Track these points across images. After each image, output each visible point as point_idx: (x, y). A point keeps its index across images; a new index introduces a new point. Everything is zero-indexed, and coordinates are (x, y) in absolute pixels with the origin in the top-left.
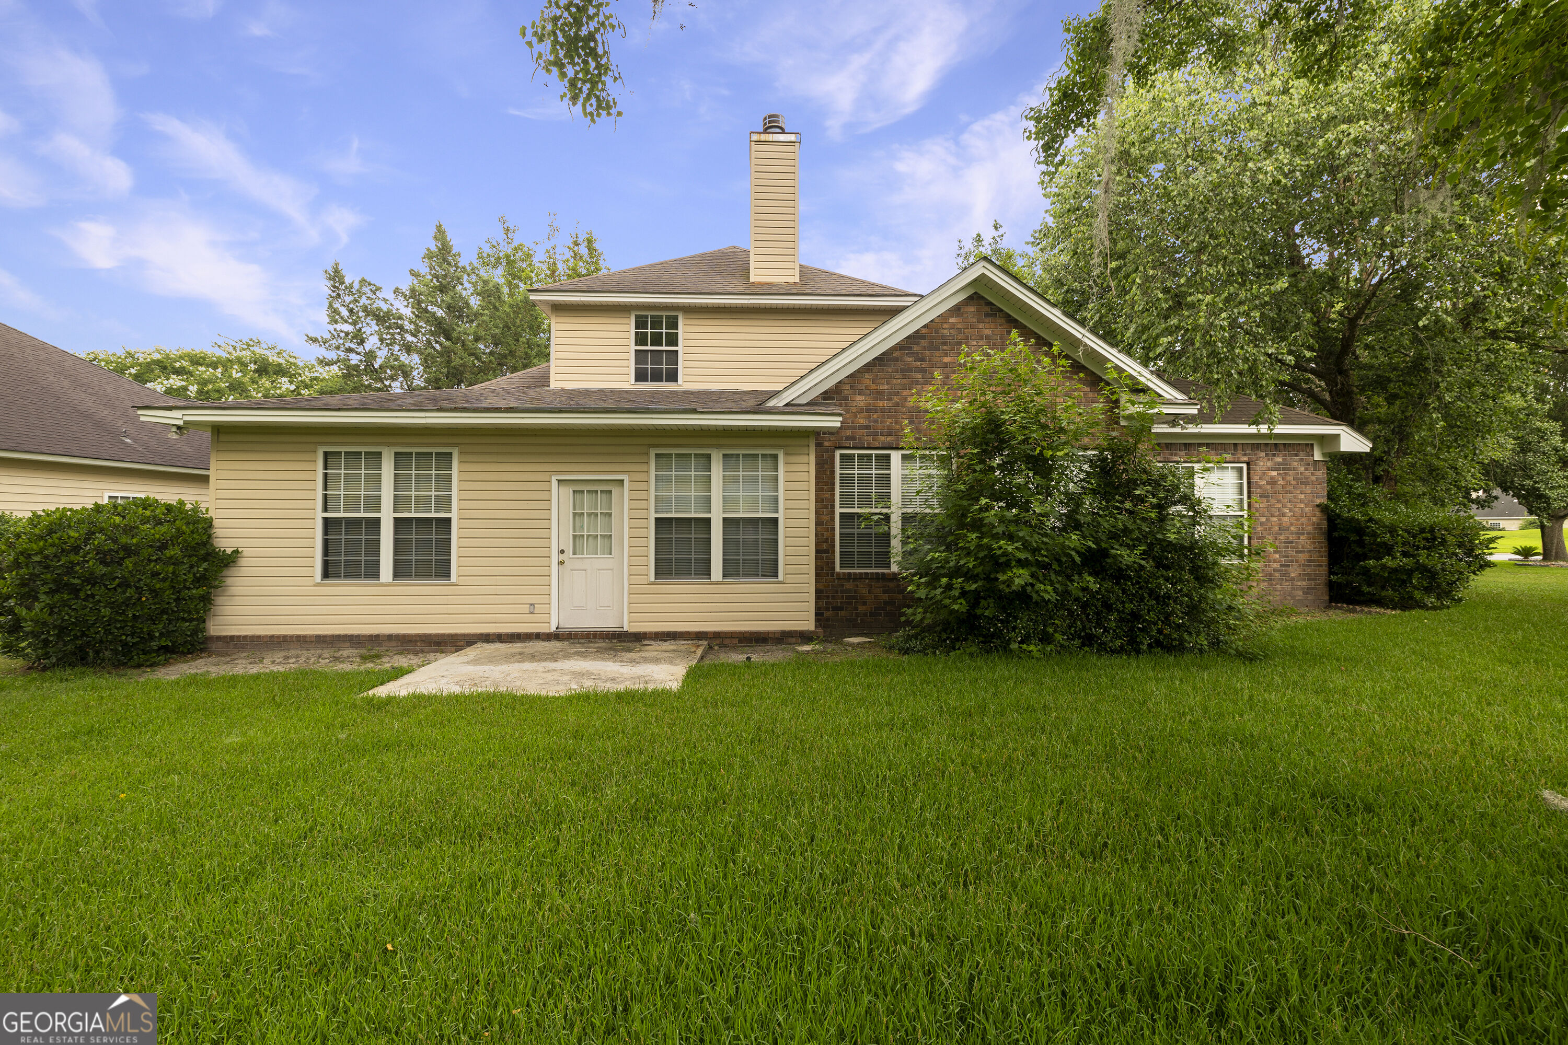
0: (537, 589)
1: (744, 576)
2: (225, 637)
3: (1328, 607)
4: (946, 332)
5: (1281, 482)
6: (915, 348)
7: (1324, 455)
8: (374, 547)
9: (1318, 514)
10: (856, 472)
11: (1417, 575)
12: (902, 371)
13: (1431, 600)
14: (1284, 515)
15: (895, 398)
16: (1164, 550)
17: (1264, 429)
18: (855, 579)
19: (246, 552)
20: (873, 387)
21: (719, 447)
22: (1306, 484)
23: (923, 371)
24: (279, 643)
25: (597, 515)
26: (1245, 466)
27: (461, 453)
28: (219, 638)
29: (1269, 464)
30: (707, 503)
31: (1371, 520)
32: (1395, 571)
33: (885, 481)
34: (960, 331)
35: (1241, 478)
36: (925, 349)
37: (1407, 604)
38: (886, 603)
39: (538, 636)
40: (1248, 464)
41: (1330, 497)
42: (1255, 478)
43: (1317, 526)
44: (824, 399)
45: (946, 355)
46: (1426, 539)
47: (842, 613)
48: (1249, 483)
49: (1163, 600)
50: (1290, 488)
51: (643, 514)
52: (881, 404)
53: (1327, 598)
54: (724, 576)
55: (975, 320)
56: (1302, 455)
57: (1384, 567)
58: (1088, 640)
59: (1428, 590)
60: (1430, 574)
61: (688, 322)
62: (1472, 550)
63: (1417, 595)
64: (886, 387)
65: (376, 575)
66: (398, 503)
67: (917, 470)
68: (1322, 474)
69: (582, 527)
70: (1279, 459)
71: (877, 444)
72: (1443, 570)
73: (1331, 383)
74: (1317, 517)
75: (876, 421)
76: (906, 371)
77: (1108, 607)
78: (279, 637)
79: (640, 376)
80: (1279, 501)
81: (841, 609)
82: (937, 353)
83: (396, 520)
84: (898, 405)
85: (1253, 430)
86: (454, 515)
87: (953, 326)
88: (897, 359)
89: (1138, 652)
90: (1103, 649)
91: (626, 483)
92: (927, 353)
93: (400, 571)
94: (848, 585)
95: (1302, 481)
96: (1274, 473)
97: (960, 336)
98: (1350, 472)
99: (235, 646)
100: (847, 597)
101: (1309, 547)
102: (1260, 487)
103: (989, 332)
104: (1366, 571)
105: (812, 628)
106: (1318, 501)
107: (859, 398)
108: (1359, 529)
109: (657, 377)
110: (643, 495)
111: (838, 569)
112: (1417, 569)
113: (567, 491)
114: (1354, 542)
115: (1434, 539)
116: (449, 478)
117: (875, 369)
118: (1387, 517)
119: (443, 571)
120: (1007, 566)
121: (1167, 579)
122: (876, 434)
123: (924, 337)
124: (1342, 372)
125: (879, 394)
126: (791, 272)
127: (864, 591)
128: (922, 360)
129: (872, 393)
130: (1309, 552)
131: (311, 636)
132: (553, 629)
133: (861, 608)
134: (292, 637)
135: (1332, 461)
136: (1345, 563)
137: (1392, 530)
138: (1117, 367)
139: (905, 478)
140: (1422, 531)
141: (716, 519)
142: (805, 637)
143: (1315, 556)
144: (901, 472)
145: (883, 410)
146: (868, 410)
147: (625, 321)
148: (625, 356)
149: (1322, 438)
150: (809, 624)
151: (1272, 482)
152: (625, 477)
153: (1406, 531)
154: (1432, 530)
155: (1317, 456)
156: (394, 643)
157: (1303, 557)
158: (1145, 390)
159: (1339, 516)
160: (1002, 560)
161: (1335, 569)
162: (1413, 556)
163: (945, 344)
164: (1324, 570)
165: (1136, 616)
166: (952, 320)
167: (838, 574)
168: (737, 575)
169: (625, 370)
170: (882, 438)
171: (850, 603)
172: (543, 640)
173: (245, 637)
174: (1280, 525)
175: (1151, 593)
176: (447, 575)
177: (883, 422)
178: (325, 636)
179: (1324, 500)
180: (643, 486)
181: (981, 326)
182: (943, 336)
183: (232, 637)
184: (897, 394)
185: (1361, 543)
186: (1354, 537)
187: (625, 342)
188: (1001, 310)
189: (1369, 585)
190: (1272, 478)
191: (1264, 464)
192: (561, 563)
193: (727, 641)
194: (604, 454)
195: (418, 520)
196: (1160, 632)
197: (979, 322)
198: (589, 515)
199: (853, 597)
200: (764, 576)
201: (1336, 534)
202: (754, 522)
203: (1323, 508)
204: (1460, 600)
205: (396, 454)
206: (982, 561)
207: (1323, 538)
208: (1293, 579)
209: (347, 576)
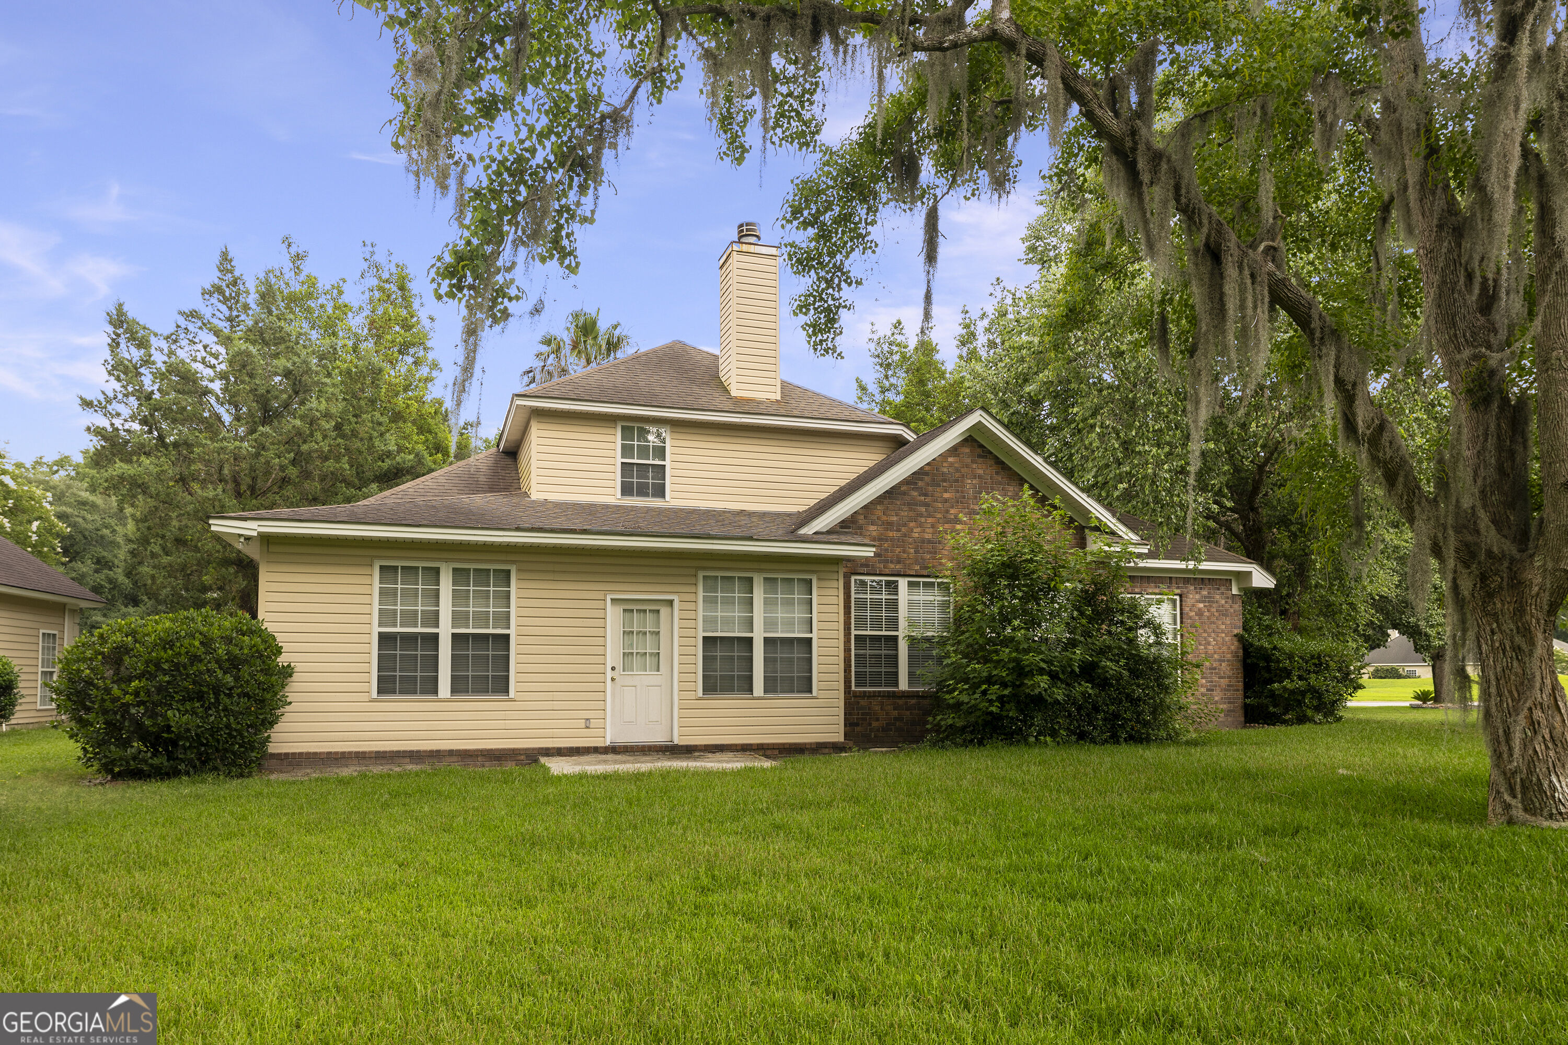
0: (592, 705)
1: (783, 692)
2: (280, 754)
3: (1245, 727)
4: (945, 470)
5: (1207, 614)
6: (920, 484)
7: (1240, 589)
8: (433, 663)
9: (1236, 643)
10: (869, 596)
11: (1309, 695)
12: (909, 504)
13: (1320, 717)
14: (1209, 643)
15: (903, 529)
16: (1136, 663)
17: (1191, 565)
18: (869, 697)
19: (298, 667)
20: (884, 518)
21: (760, 570)
22: (1226, 616)
23: (926, 505)
24: (336, 759)
25: (645, 633)
26: (1177, 598)
27: (519, 570)
28: (273, 756)
29: (1197, 596)
30: (749, 623)
31: (1275, 648)
32: (1292, 692)
33: (893, 605)
34: (957, 470)
35: (1175, 606)
36: (928, 484)
37: (1302, 719)
38: (896, 719)
39: (596, 750)
40: (1181, 596)
41: (1244, 629)
42: (1186, 609)
43: (1235, 654)
44: (842, 527)
45: (946, 491)
46: (1315, 664)
47: (858, 729)
48: (1181, 614)
49: (1135, 702)
50: (1214, 619)
51: (691, 632)
52: (891, 534)
53: (1243, 719)
54: (765, 691)
55: (969, 460)
56: (1223, 589)
57: (1285, 688)
58: (1082, 736)
59: (1317, 709)
60: (1317, 693)
61: (676, 436)
62: (1348, 674)
63: (1309, 713)
64: (895, 519)
65: (435, 691)
66: (458, 618)
67: (922, 596)
68: (1238, 607)
69: (632, 645)
70: (1205, 593)
71: (887, 571)
72: (1327, 691)
73: (1244, 518)
74: (1235, 645)
75: (886, 550)
76: (912, 504)
77: (1096, 709)
78: (336, 753)
79: (626, 490)
80: (1205, 631)
81: (857, 725)
82: (938, 489)
83: (454, 636)
84: (905, 536)
85: (1181, 565)
86: (512, 632)
87: (951, 465)
88: (904, 493)
89: (1118, 742)
90: (1093, 741)
91: (676, 604)
92: (930, 488)
93: (459, 686)
94: (863, 702)
95: (1223, 613)
96: (1201, 605)
97: (957, 475)
98: (1259, 607)
99: (290, 764)
100: (863, 714)
101: (1229, 673)
102: (1191, 618)
103: (981, 472)
104: (1272, 695)
105: (842, 739)
106: (1236, 631)
107: (872, 528)
108: (1266, 657)
109: (642, 491)
110: (691, 615)
111: (853, 688)
112: (1309, 690)
113: (619, 609)
114: (1263, 668)
115: (1321, 664)
116: (508, 596)
117: (886, 502)
118: (1286, 645)
119: (501, 686)
120: (1030, 674)
121: (1138, 686)
122: (887, 561)
123: (927, 474)
124: (1253, 509)
125: (889, 525)
126: (772, 389)
127: (877, 708)
128: (926, 495)
129: (883, 524)
130: (1229, 677)
131: (370, 752)
132: (608, 743)
133: (875, 724)
134: (350, 753)
135: (1245, 594)
136: (1256, 688)
137: (1291, 657)
138: (1097, 518)
139: (911, 603)
140: (1312, 657)
141: (758, 636)
142: (836, 748)
143: (1233, 682)
144: (907, 598)
145: (892, 540)
146: (880, 540)
147: (611, 431)
148: (611, 468)
149: (1238, 574)
150: (838, 736)
151: (1200, 613)
152: (675, 598)
153: (1301, 657)
154: (1319, 657)
155: (1235, 591)
156: (454, 759)
157: (1224, 682)
158: (1113, 533)
159: (1251, 645)
160: (1027, 669)
161: (1248, 694)
162: (1306, 680)
163: (945, 481)
164: (1240, 694)
165: (1116, 716)
166: (950, 459)
167: (855, 692)
168: (775, 691)
169: (611, 483)
170: (892, 566)
171: (865, 719)
172: (601, 753)
173: (301, 754)
174: (1206, 653)
175: (1128, 696)
176: (506, 691)
177: (892, 551)
178: (385, 752)
179: (1238, 631)
180: (691, 606)
181: (974, 466)
182: (943, 474)
183: (287, 754)
184: (905, 525)
185: (1268, 669)
186: (1262, 664)
187: (611, 453)
188: (991, 453)
189: (1275, 707)
190: (1200, 609)
191: (1193, 597)
192: (613, 679)
193: (769, 752)
194: (645, 574)
195: (475, 636)
196: (1132, 729)
197: (973, 462)
198: (638, 633)
199: (867, 714)
200: (799, 692)
201: (1249, 661)
202: (790, 641)
203: (1240, 638)
204: (1341, 718)
205: (454, 569)
206: (1012, 671)
207: (1239, 665)
208: (1216, 702)
209: (402, 692)
